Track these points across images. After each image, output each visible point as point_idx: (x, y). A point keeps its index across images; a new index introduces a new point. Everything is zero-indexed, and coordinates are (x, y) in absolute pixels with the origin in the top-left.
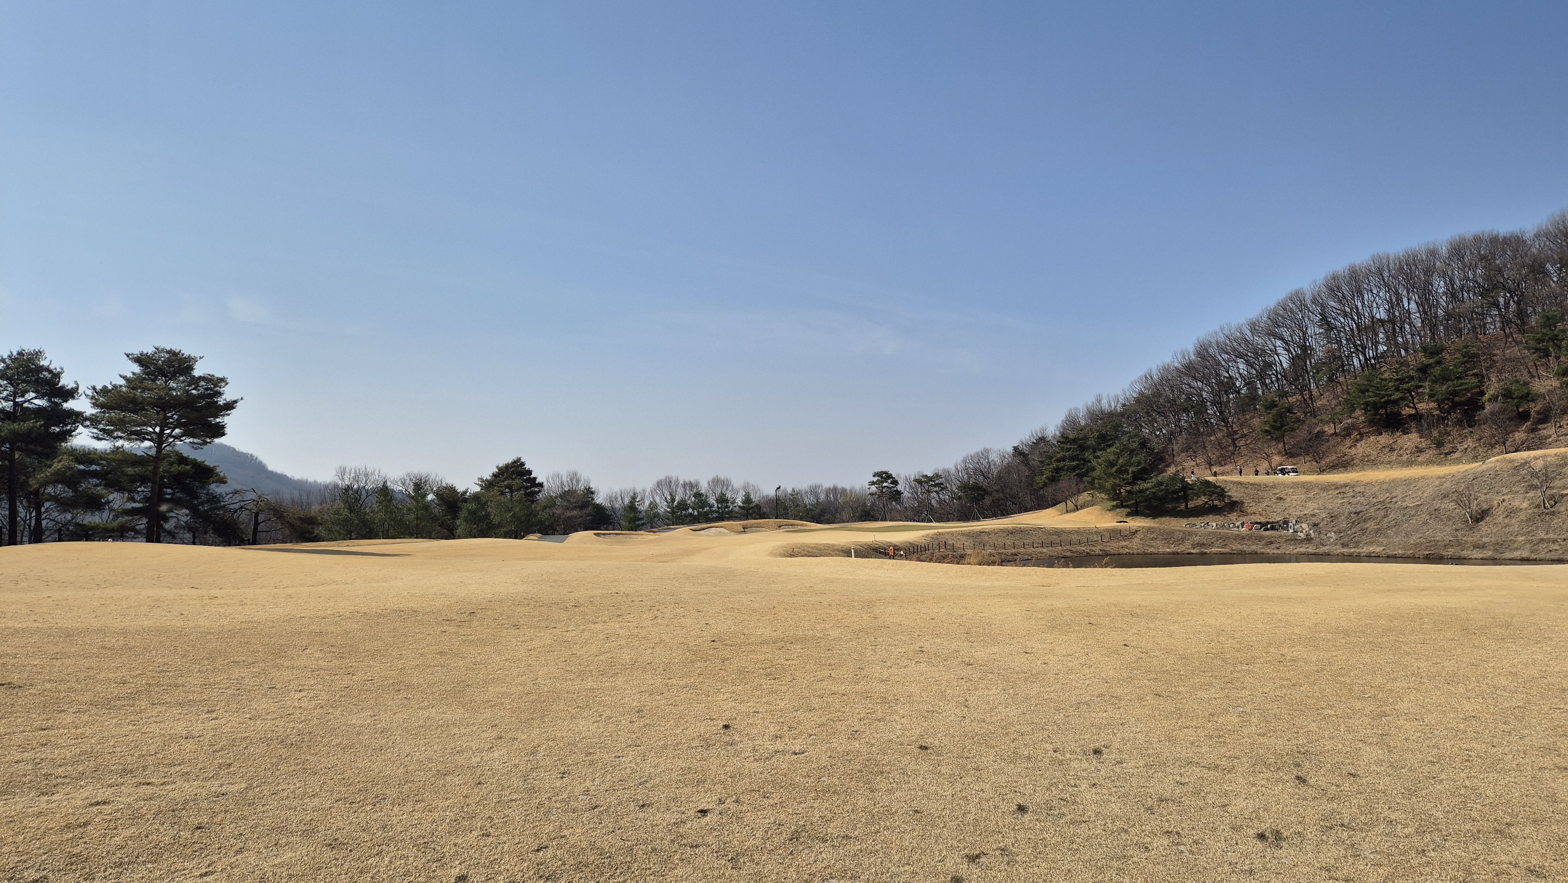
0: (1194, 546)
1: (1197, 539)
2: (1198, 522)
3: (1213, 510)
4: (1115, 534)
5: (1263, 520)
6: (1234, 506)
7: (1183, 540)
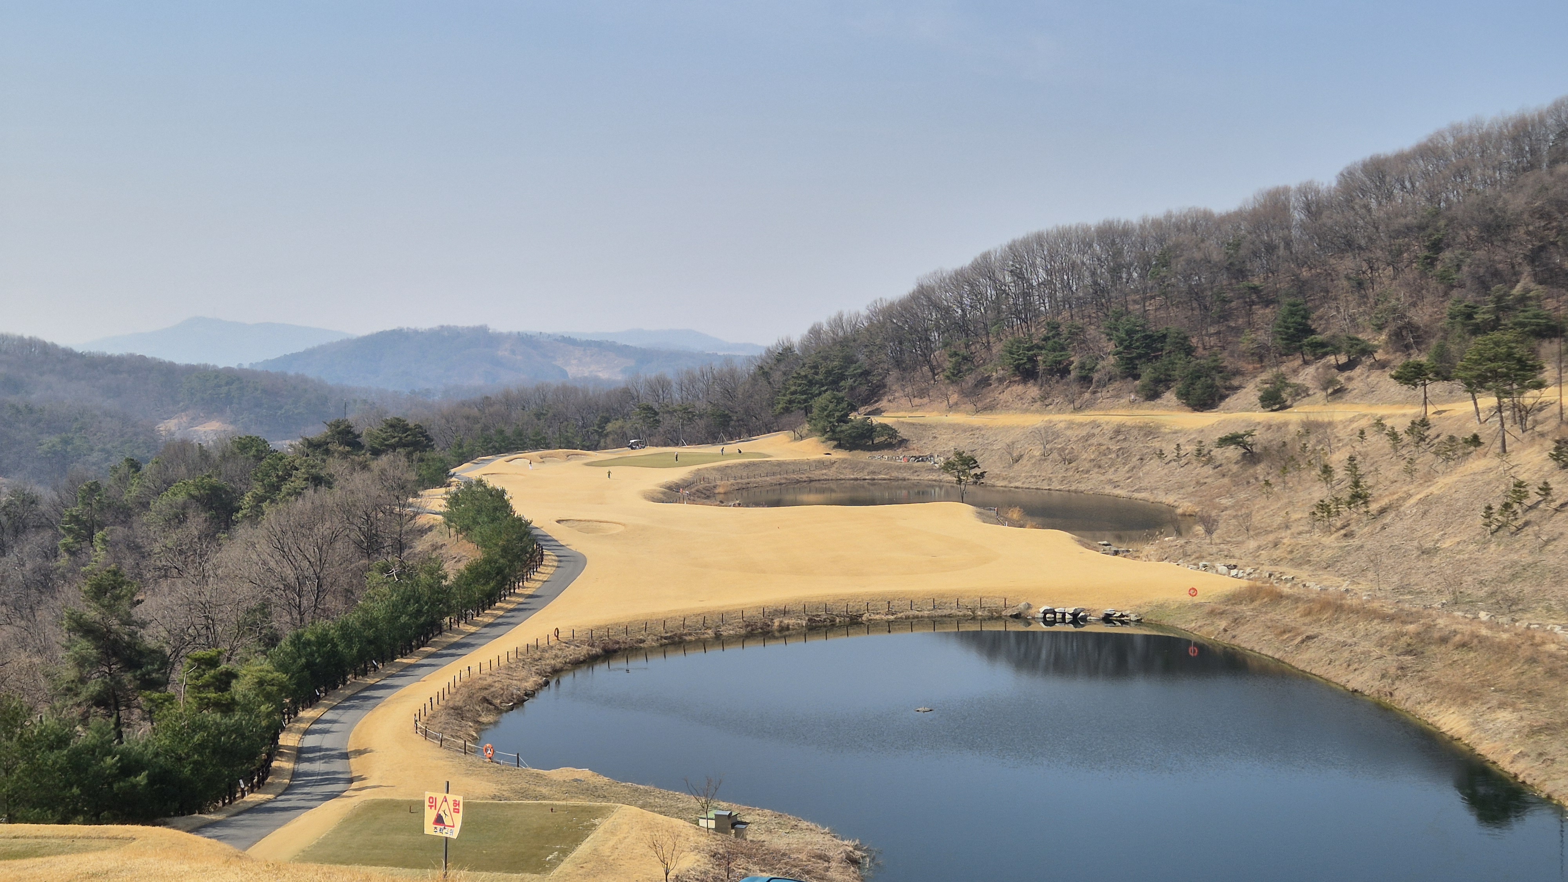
0: (868, 474)
1: (872, 468)
2: (877, 455)
3: (889, 446)
4: (821, 464)
5: (917, 454)
6: (903, 443)
7: (863, 468)
